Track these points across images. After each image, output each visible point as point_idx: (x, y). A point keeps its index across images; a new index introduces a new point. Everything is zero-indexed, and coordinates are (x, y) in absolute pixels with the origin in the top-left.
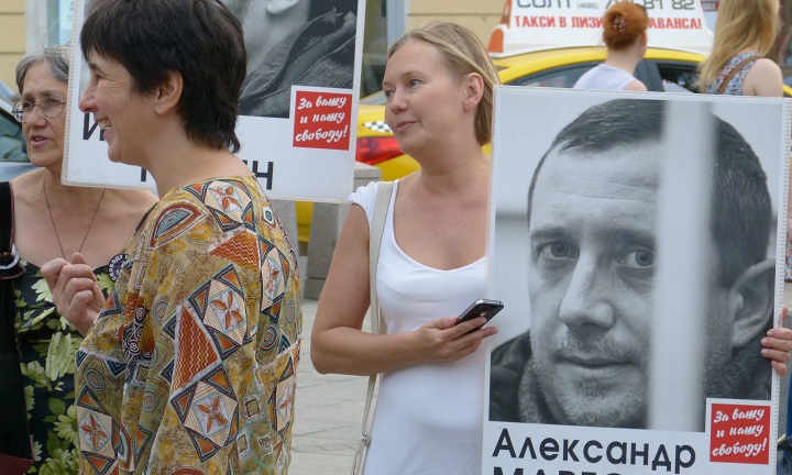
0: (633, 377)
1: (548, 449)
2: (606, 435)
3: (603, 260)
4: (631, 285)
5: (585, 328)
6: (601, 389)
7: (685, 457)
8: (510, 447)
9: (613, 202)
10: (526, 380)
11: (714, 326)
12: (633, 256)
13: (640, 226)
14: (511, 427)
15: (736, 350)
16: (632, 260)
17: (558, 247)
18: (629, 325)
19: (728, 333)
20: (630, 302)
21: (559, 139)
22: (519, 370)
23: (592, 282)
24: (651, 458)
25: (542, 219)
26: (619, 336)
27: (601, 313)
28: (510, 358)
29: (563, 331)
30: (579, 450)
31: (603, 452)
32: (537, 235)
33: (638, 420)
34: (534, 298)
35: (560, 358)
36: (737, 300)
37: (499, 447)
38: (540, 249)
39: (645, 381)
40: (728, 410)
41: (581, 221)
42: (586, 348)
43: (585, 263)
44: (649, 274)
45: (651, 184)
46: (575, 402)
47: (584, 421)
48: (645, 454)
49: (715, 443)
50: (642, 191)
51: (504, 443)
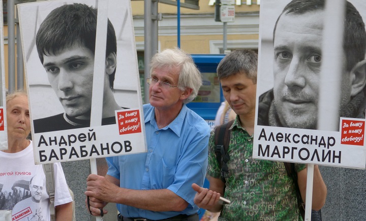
0: (312, 107)
1: (279, 137)
2: (302, 132)
3: (302, 59)
4: (312, 70)
5: (294, 88)
6: (300, 113)
7: (331, 142)
8: (265, 136)
9: (305, 35)
10: (272, 108)
11: (344, 87)
12: (313, 58)
13: (316, 45)
14: (265, 128)
15: (352, 97)
16: (313, 59)
17: (285, 53)
18: (311, 86)
19: (349, 90)
20: (312, 77)
21: (285, 9)
22: (269, 104)
23: (297, 68)
24: (318, 141)
25: (279, 43)
26: (307, 91)
27: (300, 81)
28: (266, 100)
29: (286, 88)
30: (291, 138)
31: (300, 139)
32: (277, 49)
33: (314, 126)
34: (275, 74)
35: (285, 100)
36: (353, 76)
37: (261, 136)
38: (278, 54)
39: (317, 110)
40: (348, 122)
41: (293, 43)
42: (295, 96)
43: (295, 60)
44: (319, 65)
45: (320, 28)
46: (290, 118)
47: (293, 126)
48: (316, 140)
49: (343, 136)
50: (317, 31)
51: (263, 135)
